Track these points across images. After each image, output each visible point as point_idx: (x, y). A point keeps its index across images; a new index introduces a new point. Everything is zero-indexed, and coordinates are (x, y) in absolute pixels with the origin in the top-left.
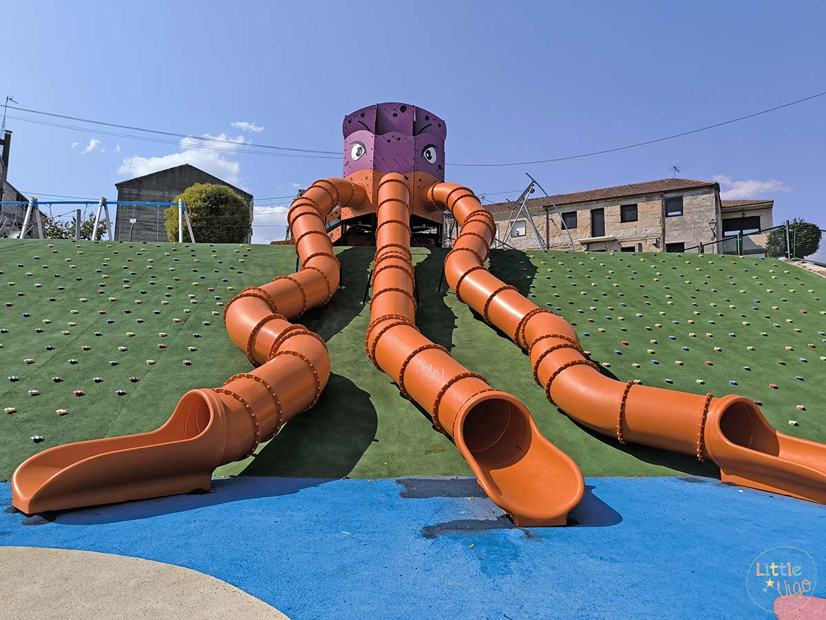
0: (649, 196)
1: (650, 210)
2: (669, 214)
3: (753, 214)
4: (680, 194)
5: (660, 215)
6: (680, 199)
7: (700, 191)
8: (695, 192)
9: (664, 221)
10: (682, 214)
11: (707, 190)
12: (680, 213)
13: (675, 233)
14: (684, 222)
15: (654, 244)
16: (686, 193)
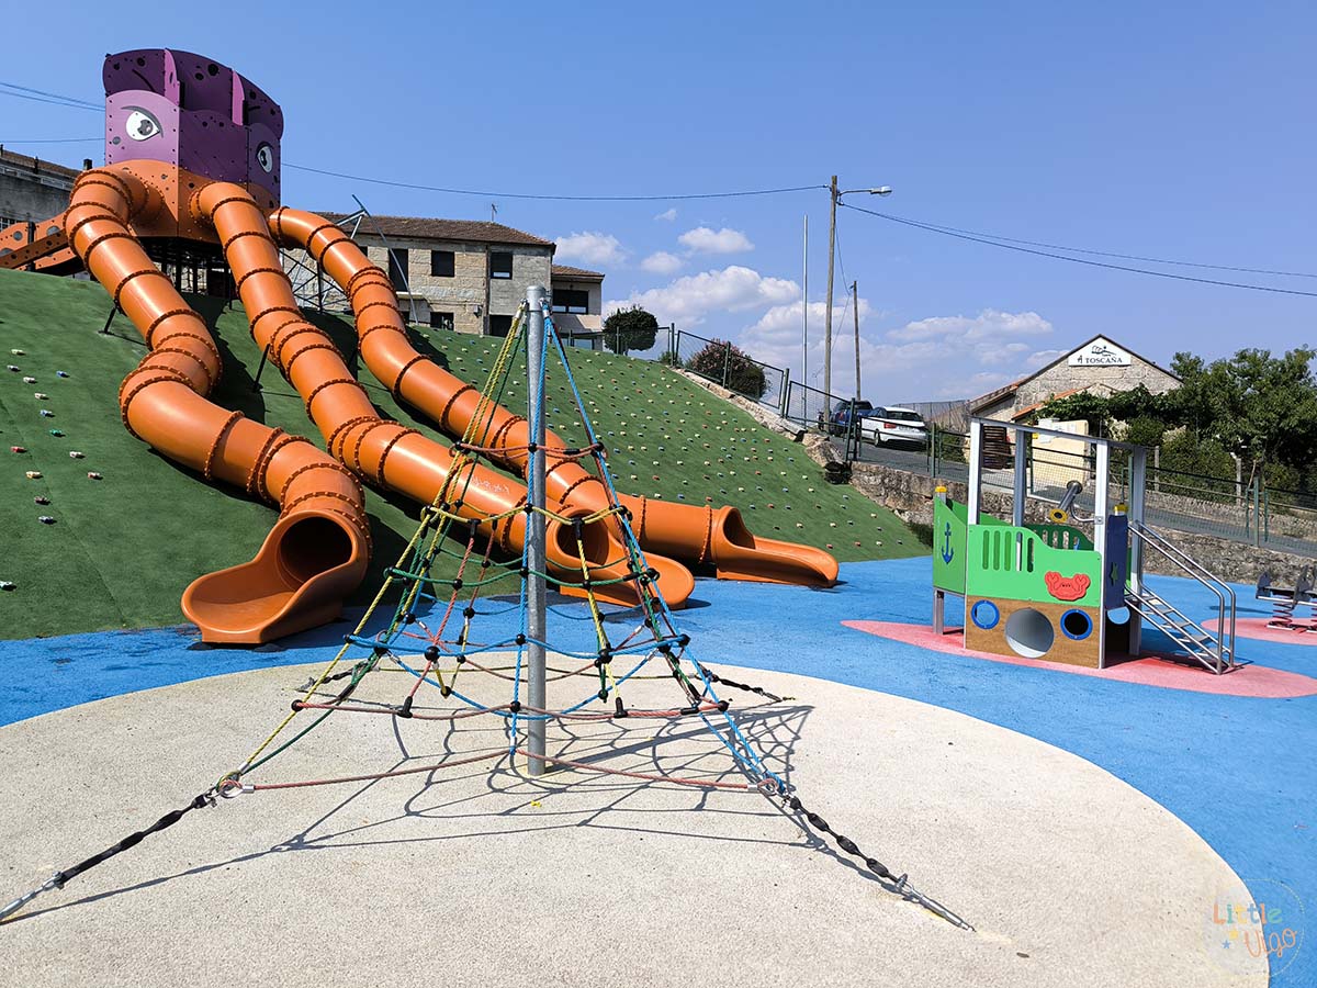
0: (471, 245)
1: (471, 264)
2: (495, 274)
3: (581, 288)
4: (508, 250)
5: (484, 275)
6: (509, 258)
7: (535, 251)
8: (527, 251)
9: (488, 283)
10: (510, 278)
11: (541, 250)
12: (508, 275)
13: (502, 302)
14: (513, 288)
15: (475, 313)
16: (516, 250)
